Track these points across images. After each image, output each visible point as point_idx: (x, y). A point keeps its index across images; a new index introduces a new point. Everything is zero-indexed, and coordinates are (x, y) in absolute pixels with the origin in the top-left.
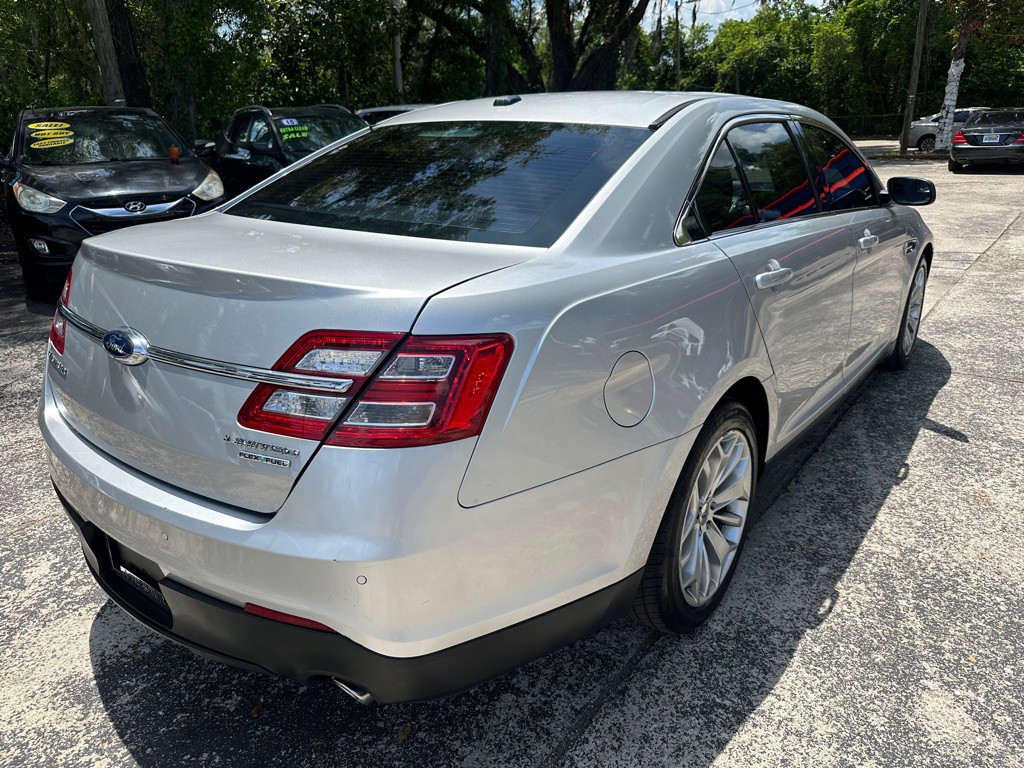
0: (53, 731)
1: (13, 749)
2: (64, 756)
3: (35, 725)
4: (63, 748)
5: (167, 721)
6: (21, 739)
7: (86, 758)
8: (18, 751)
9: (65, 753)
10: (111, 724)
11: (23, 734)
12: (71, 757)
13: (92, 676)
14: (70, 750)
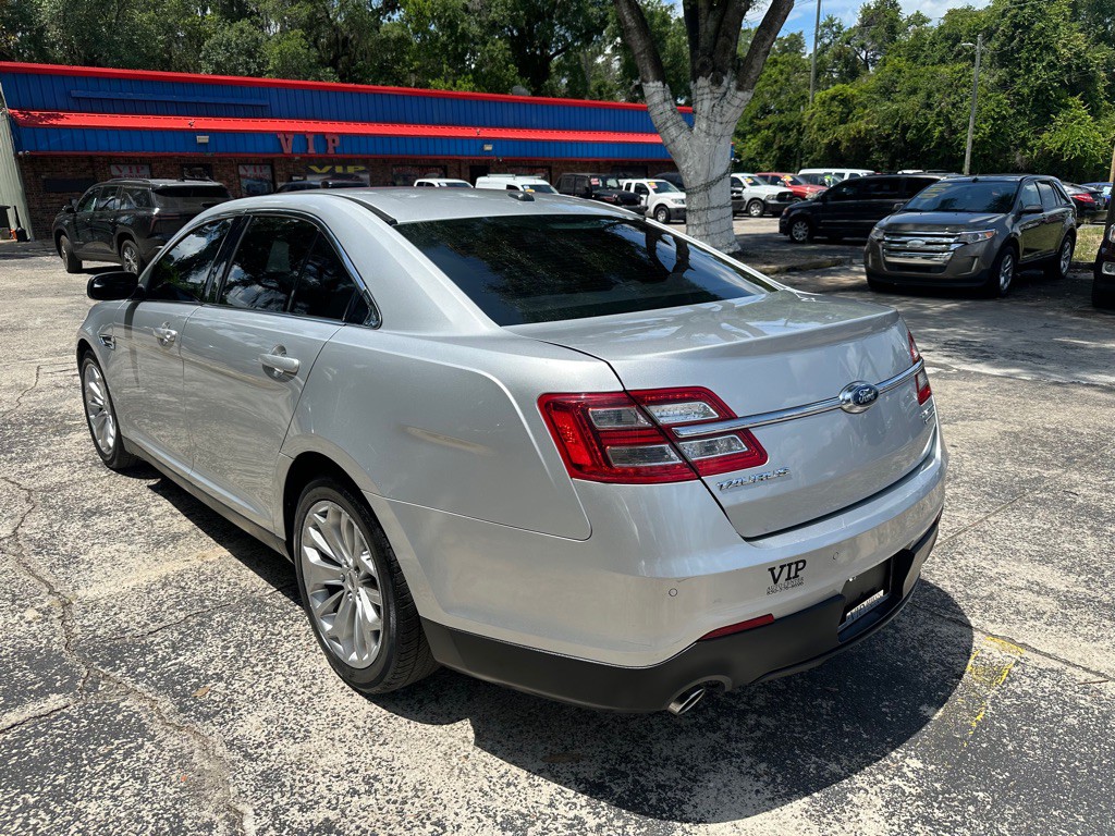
0: (887, 806)
1: (915, 830)
2: (912, 790)
3: (883, 822)
4: (903, 792)
5: (854, 736)
6: (902, 827)
7: (911, 775)
8: (916, 824)
9: (907, 790)
10: (867, 768)
11: (896, 828)
12: (912, 784)
13: (806, 799)
14: (904, 787)
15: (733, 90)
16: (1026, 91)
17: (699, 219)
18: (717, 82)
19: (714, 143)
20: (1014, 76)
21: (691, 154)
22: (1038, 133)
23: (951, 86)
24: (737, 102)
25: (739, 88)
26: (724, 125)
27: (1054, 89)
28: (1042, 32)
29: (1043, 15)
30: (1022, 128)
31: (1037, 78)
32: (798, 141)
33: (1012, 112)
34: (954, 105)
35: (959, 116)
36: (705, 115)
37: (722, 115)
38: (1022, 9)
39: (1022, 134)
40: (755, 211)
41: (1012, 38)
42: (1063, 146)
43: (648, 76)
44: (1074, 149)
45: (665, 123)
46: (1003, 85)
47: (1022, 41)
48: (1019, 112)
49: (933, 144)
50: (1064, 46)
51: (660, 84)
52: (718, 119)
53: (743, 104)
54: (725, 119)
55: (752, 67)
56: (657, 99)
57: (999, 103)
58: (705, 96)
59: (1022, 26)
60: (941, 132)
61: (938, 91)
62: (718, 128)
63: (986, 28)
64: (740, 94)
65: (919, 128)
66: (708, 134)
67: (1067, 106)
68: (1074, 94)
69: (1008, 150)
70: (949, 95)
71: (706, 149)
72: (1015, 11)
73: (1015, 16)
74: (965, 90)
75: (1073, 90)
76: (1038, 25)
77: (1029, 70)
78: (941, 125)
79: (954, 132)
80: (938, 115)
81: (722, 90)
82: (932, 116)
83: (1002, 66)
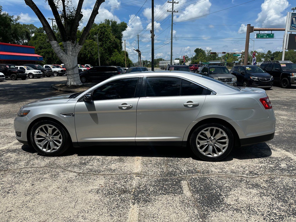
15: (78, 45)
16: (106, 47)
17: (72, 76)
18: (73, 42)
19: (74, 58)
20: (103, 44)
21: (67, 60)
22: (110, 57)
23: (90, 45)
24: (79, 48)
25: (80, 45)
26: (76, 53)
27: (111, 47)
28: (107, 35)
29: (106, 31)
30: (107, 56)
31: (108, 45)
32: (52, 56)
33: (104, 52)
34: (91, 49)
35: (93, 52)
36: (71, 50)
37: (75, 51)
38: (102, 29)
39: (107, 57)
40: (55, 75)
41: (101, 35)
42: (116, 60)
43: (52, 39)
44: (118, 61)
45: (59, 52)
46: (101, 46)
47: (103, 36)
48: (105, 52)
49: (88, 58)
50: (112, 38)
51: (56, 42)
52: (74, 52)
53: (81, 48)
54: (76, 52)
55: (83, 40)
56: (55, 45)
57: (101, 50)
58: (70, 46)
59: (103, 33)
60: (90, 56)
61: (87, 46)
62: (74, 54)
63: (95, 33)
64: (80, 46)
65: (85, 54)
66: (72, 55)
67: (115, 51)
68: (115, 49)
69: (105, 60)
70: (90, 47)
71: (72, 59)
72: (100, 29)
73: (101, 30)
74: (93, 46)
75: (115, 48)
76: (106, 33)
77: (106, 43)
78: (89, 54)
79: (93, 56)
80: (88, 51)
81: (74, 45)
82: (87, 52)
83: (100, 42)
